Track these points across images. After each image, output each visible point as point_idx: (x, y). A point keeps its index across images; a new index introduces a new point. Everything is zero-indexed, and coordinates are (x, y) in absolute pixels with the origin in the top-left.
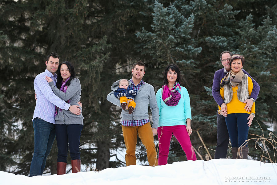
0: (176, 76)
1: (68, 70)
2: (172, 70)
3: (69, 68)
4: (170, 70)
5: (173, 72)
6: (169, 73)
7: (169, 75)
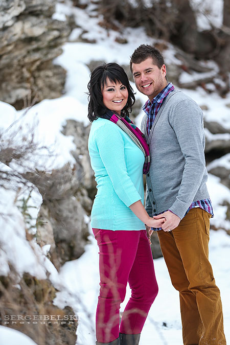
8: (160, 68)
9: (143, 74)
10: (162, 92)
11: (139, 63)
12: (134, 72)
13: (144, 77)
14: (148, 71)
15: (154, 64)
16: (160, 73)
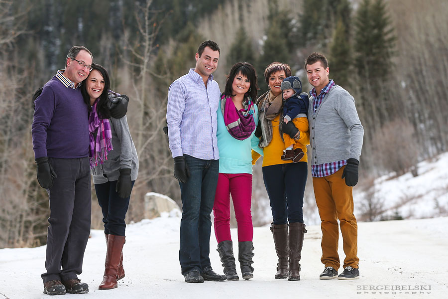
0: (248, 84)
1: (103, 82)
2: (244, 73)
3: (104, 79)
4: (240, 75)
5: (244, 78)
6: (238, 79)
7: (236, 81)
8: (325, 69)
9: (314, 72)
10: (327, 86)
11: (311, 64)
12: (307, 70)
13: (314, 74)
14: (317, 70)
15: (321, 66)
16: (325, 72)
